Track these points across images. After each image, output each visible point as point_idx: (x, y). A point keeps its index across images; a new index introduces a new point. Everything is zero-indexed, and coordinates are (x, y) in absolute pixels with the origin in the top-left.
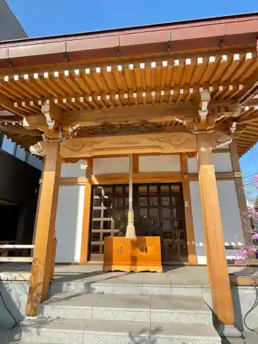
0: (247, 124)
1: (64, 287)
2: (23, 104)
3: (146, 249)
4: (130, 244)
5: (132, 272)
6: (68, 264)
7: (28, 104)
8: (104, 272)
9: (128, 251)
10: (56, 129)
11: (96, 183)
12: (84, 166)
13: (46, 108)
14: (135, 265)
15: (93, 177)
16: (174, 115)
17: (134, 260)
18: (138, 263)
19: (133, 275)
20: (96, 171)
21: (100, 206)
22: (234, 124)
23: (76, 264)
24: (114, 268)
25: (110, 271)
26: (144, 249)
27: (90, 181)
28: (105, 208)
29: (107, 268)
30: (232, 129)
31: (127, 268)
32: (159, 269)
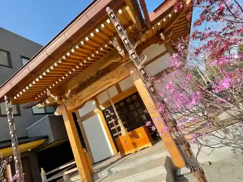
0: (171, 28)
1: (99, 175)
2: (39, 96)
3: (138, 136)
4: (129, 137)
5: (136, 152)
6: (109, 158)
7: (40, 95)
8: (123, 157)
9: (129, 140)
10: (60, 99)
11: (103, 108)
12: (94, 103)
13: (49, 93)
14: (136, 148)
15: (101, 106)
16: (110, 60)
17: (135, 145)
18: (138, 146)
19: (137, 153)
20: (100, 103)
21: (111, 120)
22: (161, 34)
23: (113, 156)
24: (126, 153)
25: (125, 156)
26: (137, 137)
27: (100, 109)
28: (114, 120)
29: (123, 155)
30: (162, 38)
31: (133, 151)
32: (150, 144)
